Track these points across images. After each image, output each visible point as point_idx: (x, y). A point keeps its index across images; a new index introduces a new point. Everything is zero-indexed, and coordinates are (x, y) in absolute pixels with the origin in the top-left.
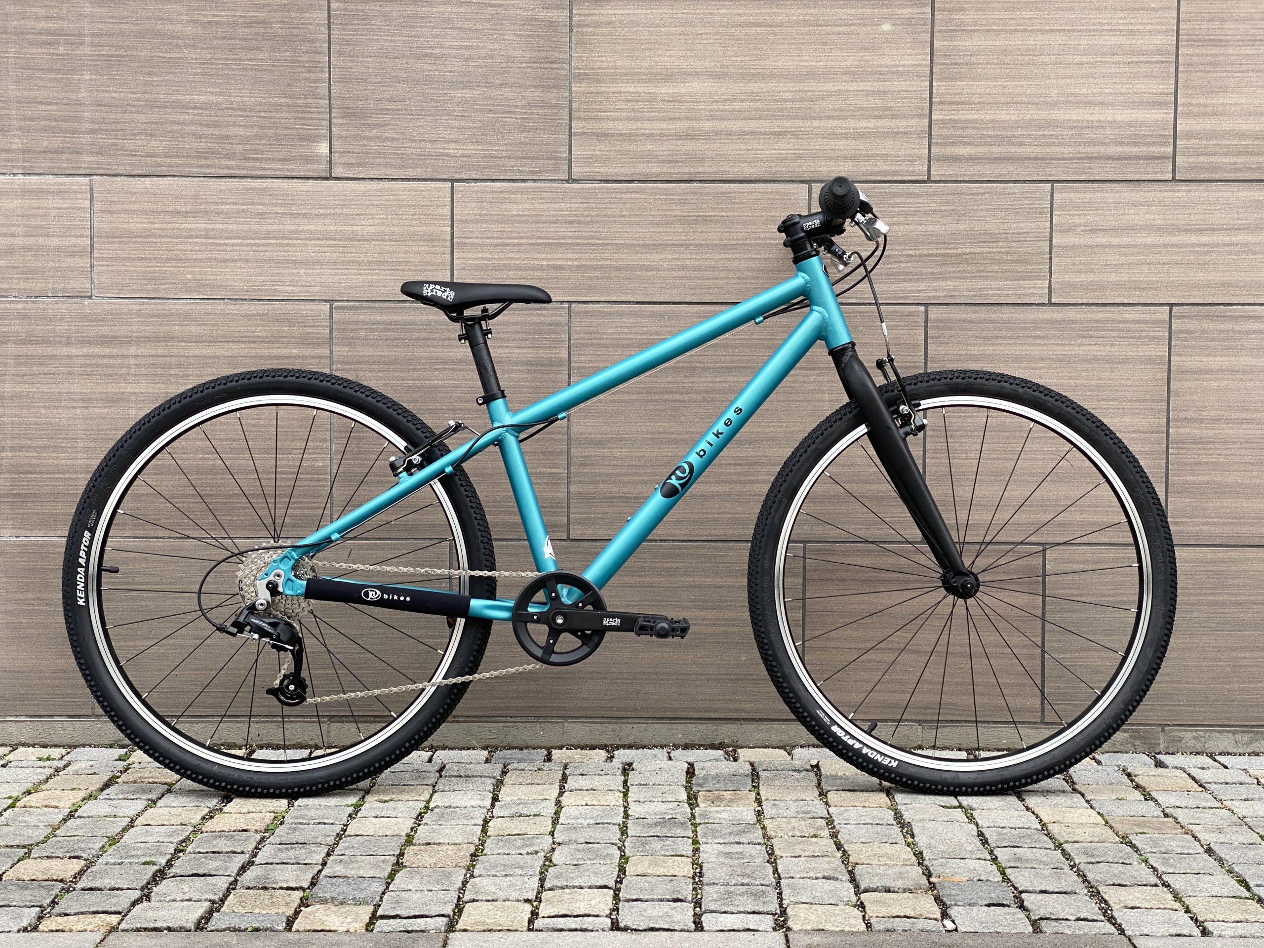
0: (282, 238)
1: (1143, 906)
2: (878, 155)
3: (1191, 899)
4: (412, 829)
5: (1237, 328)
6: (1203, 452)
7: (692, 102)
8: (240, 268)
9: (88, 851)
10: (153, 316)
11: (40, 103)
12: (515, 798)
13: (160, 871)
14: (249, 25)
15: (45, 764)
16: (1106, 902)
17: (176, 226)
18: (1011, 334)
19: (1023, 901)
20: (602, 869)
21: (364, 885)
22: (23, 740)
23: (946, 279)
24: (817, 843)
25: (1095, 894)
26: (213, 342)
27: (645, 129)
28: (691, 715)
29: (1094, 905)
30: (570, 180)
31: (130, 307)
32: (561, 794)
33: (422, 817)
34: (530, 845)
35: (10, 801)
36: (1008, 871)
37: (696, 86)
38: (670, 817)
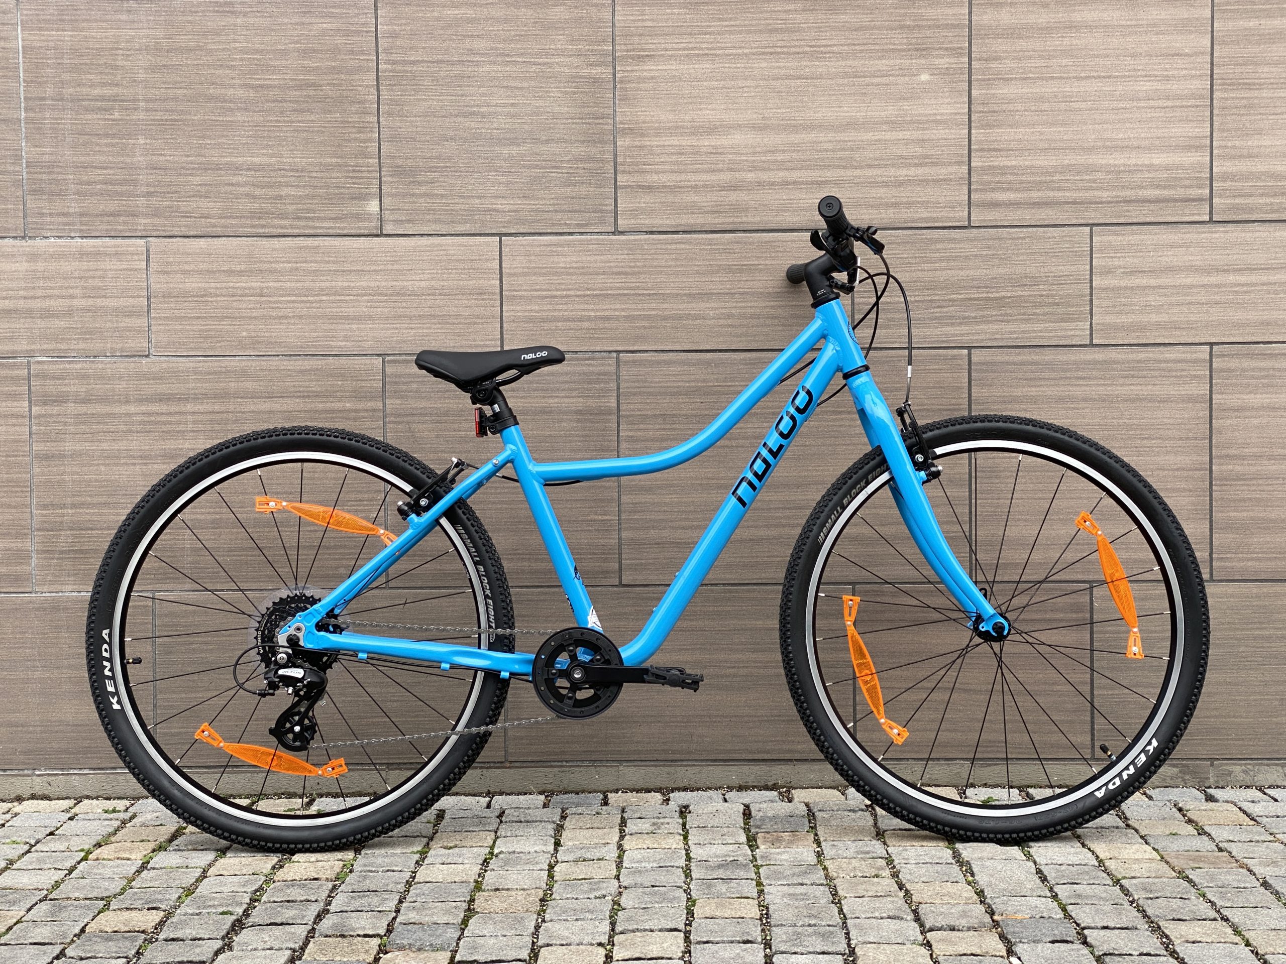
0: (335, 295)
1: (1203, 940)
2: (918, 203)
3: (1251, 932)
4: (479, 875)
5: (1277, 365)
6: (1245, 488)
7: (735, 153)
8: (294, 324)
9: (166, 902)
10: (209, 374)
11: (96, 167)
12: (578, 843)
13: (237, 920)
14: (300, 87)
15: (111, 816)
16: (1167, 937)
17: (232, 285)
18: (1053, 375)
19: (1086, 938)
20: (671, 912)
21: (440, 931)
22: (87, 793)
23: (987, 322)
24: (878, 883)
25: (1156, 929)
26: (269, 398)
27: (689, 181)
28: (744, 756)
29: (1155, 940)
30: (617, 232)
31: (187, 365)
32: (622, 837)
33: (488, 863)
34: (597, 889)
35: (83, 854)
36: (1069, 908)
37: (738, 138)
38: (732, 859)
